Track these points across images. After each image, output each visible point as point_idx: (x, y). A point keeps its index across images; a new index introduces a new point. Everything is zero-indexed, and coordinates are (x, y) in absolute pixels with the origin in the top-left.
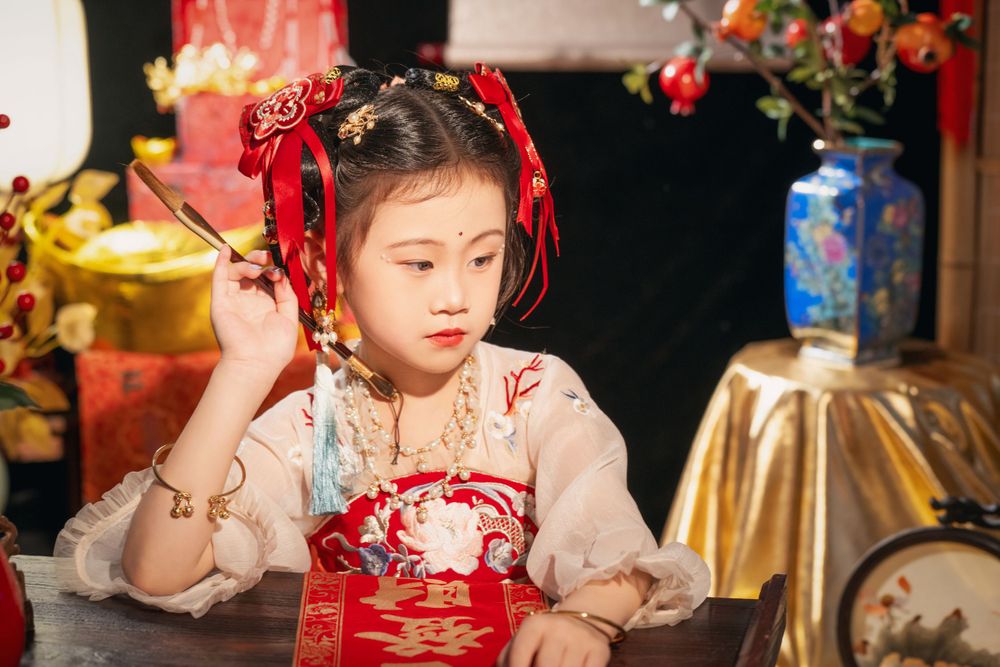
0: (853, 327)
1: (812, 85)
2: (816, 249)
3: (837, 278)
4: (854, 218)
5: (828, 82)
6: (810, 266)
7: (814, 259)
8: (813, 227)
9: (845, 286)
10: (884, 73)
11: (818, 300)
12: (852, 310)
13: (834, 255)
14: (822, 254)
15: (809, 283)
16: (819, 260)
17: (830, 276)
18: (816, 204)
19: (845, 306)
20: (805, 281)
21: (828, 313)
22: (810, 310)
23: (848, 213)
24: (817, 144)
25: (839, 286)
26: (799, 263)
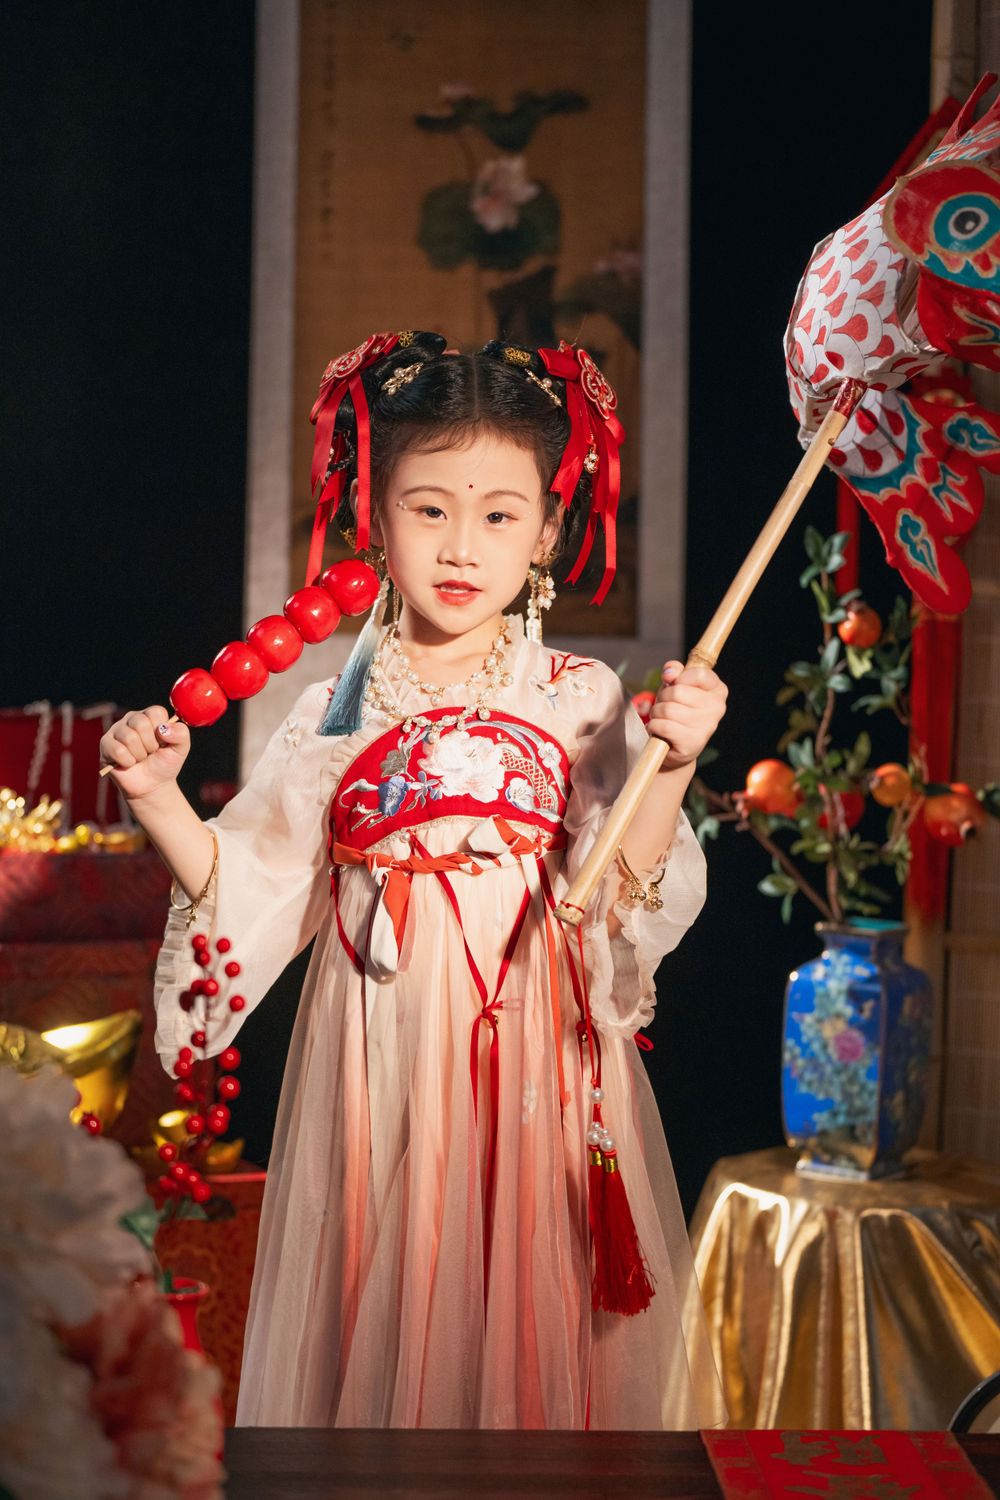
0: (871, 1138)
1: (811, 857)
2: (825, 1047)
3: (852, 1080)
4: (875, 1011)
5: (834, 856)
6: (816, 1067)
7: (822, 1059)
8: (820, 1021)
9: (863, 1088)
10: (899, 844)
11: (828, 1105)
12: (873, 1116)
13: (848, 1052)
14: (832, 1051)
15: (815, 1085)
16: (829, 1059)
17: (844, 1077)
18: (827, 995)
19: (863, 1111)
20: (810, 1084)
21: (841, 1120)
22: (816, 1117)
23: (868, 1006)
24: (819, 927)
25: (855, 1089)
26: (800, 1062)
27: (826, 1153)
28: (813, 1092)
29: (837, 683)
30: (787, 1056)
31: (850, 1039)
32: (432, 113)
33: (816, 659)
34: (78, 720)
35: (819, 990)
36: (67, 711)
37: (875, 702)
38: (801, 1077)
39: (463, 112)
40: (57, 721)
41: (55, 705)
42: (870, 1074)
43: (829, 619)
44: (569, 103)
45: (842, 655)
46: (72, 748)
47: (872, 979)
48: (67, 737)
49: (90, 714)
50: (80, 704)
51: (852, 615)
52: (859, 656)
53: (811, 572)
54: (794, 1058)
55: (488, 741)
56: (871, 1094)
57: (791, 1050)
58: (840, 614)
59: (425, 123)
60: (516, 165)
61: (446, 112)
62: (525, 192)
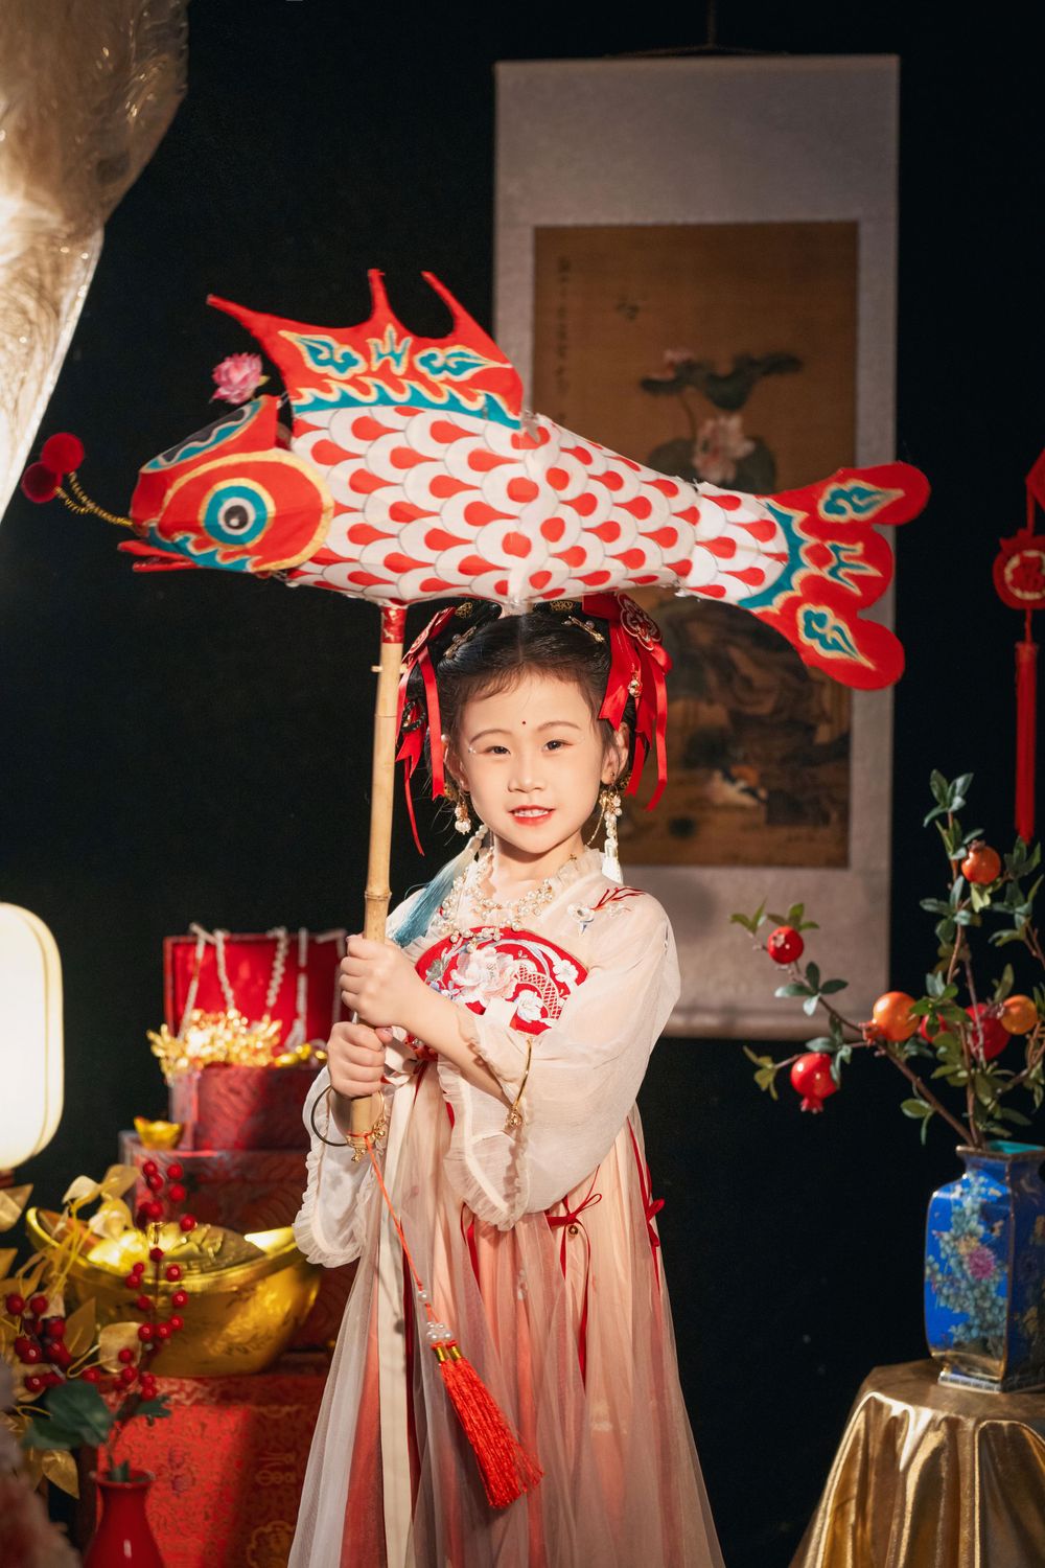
0: (1001, 1350)
1: (952, 1082)
2: (960, 1263)
3: (983, 1296)
4: (1004, 1230)
5: (972, 1080)
6: (953, 1282)
7: (958, 1274)
8: (956, 1239)
9: (994, 1303)
10: (1033, 1072)
11: (962, 1318)
12: (1002, 1331)
13: (980, 1269)
14: (967, 1267)
15: (952, 1300)
16: (964, 1275)
17: (977, 1293)
18: (963, 1214)
19: (994, 1326)
20: (948, 1298)
21: (974, 1333)
22: (953, 1329)
23: (998, 1224)
24: (959, 1148)
25: (987, 1304)
26: (939, 1277)
27: (962, 1366)
28: (950, 1307)
29: (962, 918)
30: (928, 1271)
31: (982, 1257)
32: (656, 376)
33: (945, 895)
34: (311, 943)
35: (956, 1209)
36: (303, 935)
37: (1006, 934)
38: (940, 1290)
39: (686, 373)
40: (293, 946)
41: (292, 931)
42: (998, 1291)
43: (953, 857)
44: (783, 364)
45: (966, 893)
46: (308, 970)
47: (1001, 1200)
48: (303, 961)
49: (322, 939)
50: (314, 930)
51: (971, 855)
52: (981, 895)
53: (935, 812)
54: (934, 1273)
55: (510, 957)
56: (1001, 1308)
57: (931, 1265)
58: (962, 852)
59: (649, 386)
60: (734, 423)
61: (670, 375)
62: (743, 448)
